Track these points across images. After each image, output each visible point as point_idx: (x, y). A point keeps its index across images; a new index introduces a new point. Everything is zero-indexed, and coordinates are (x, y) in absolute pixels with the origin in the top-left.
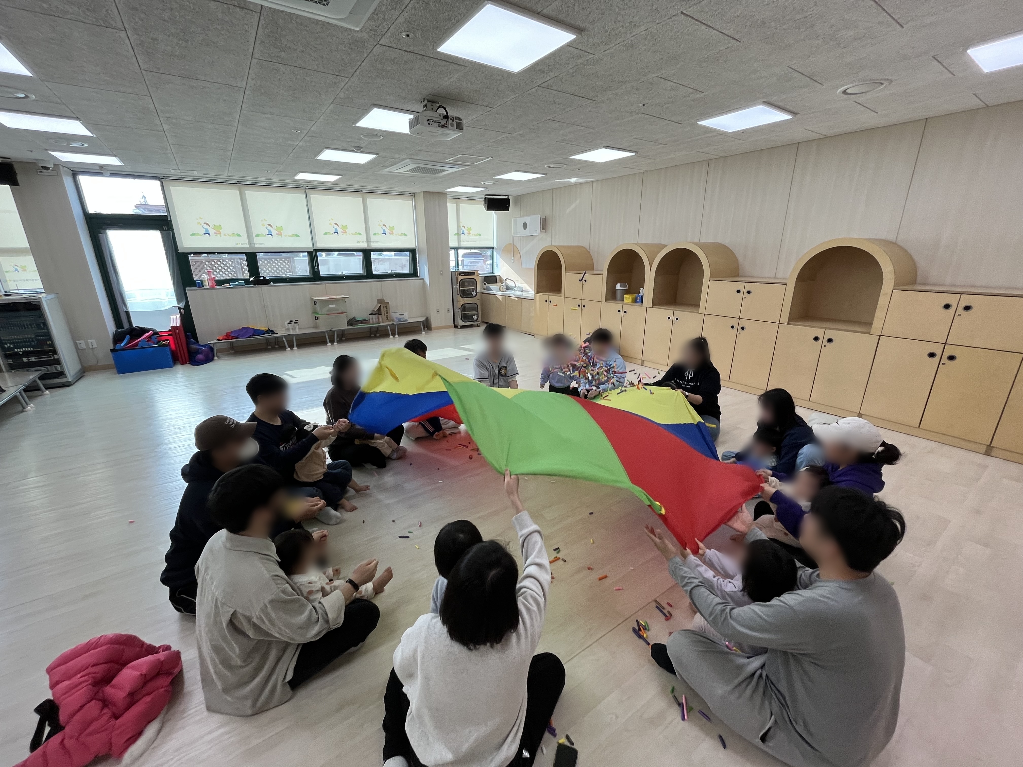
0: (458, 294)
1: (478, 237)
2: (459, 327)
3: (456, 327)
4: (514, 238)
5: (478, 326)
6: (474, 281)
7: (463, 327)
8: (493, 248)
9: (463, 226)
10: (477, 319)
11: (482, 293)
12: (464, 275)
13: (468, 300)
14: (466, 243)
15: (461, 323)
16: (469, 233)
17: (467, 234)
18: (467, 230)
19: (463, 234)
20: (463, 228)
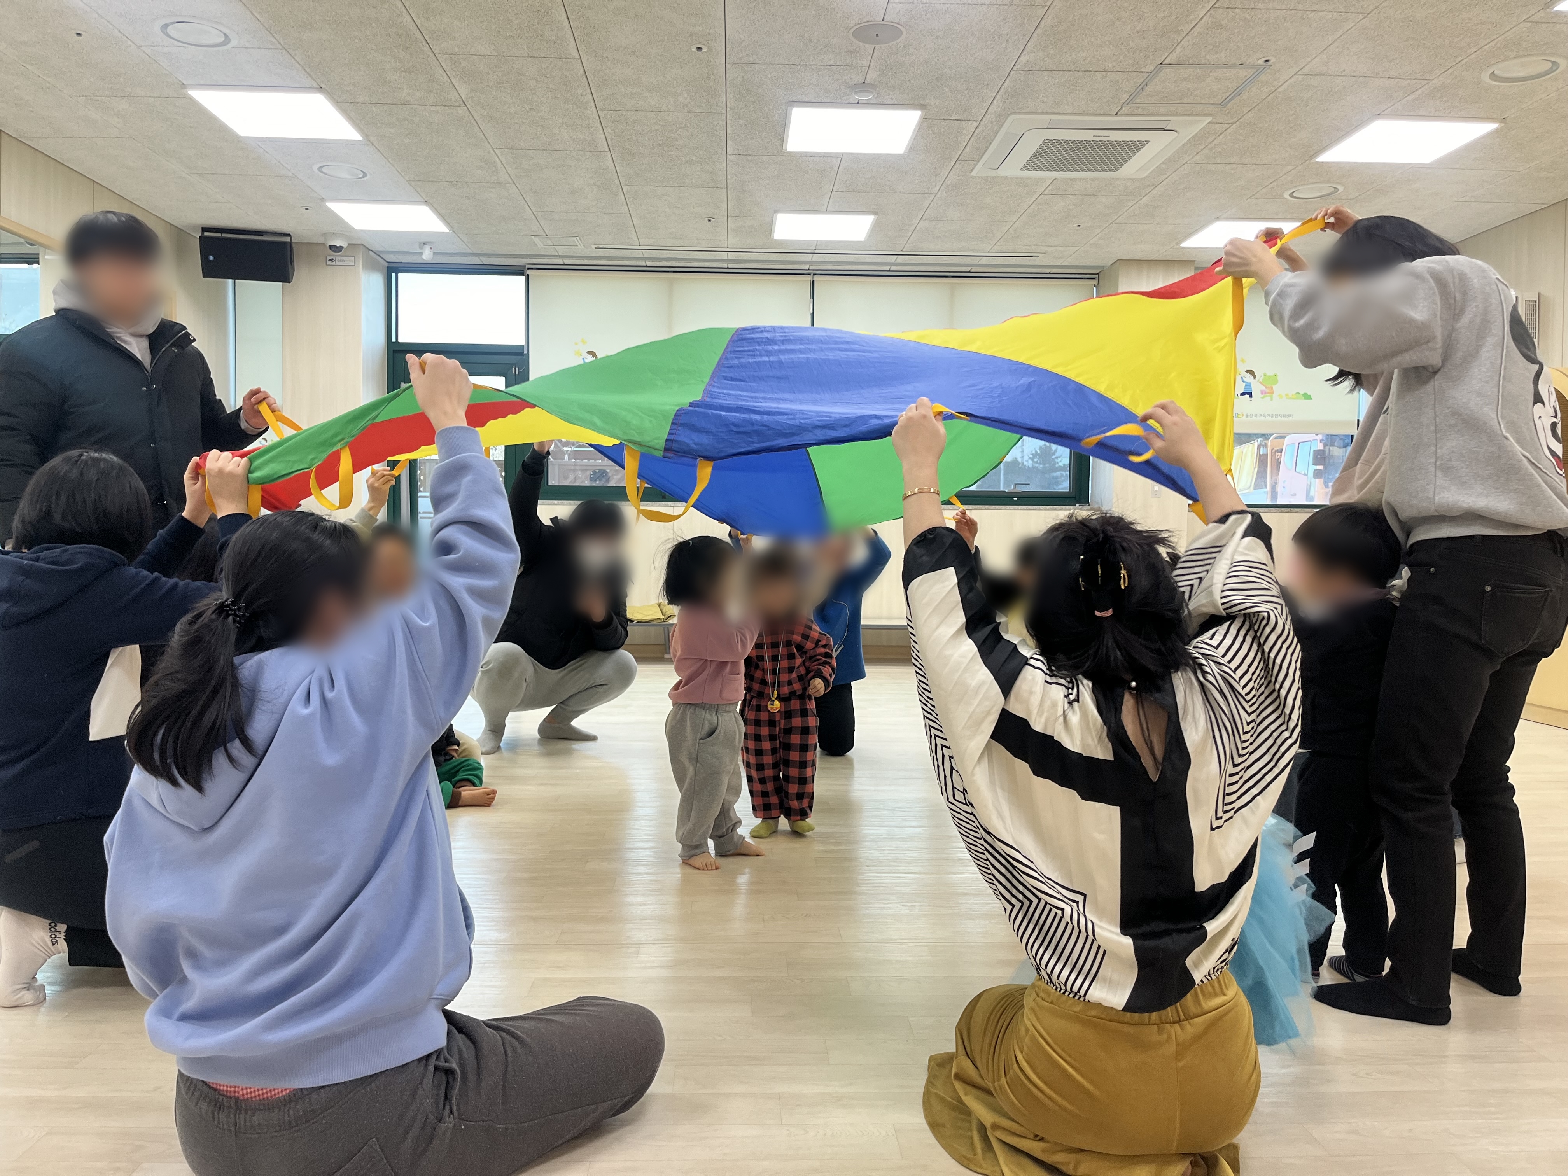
16: (1268, 391)
17: (1262, 394)
18: (1261, 383)
19: (1247, 396)
20: (1249, 378)
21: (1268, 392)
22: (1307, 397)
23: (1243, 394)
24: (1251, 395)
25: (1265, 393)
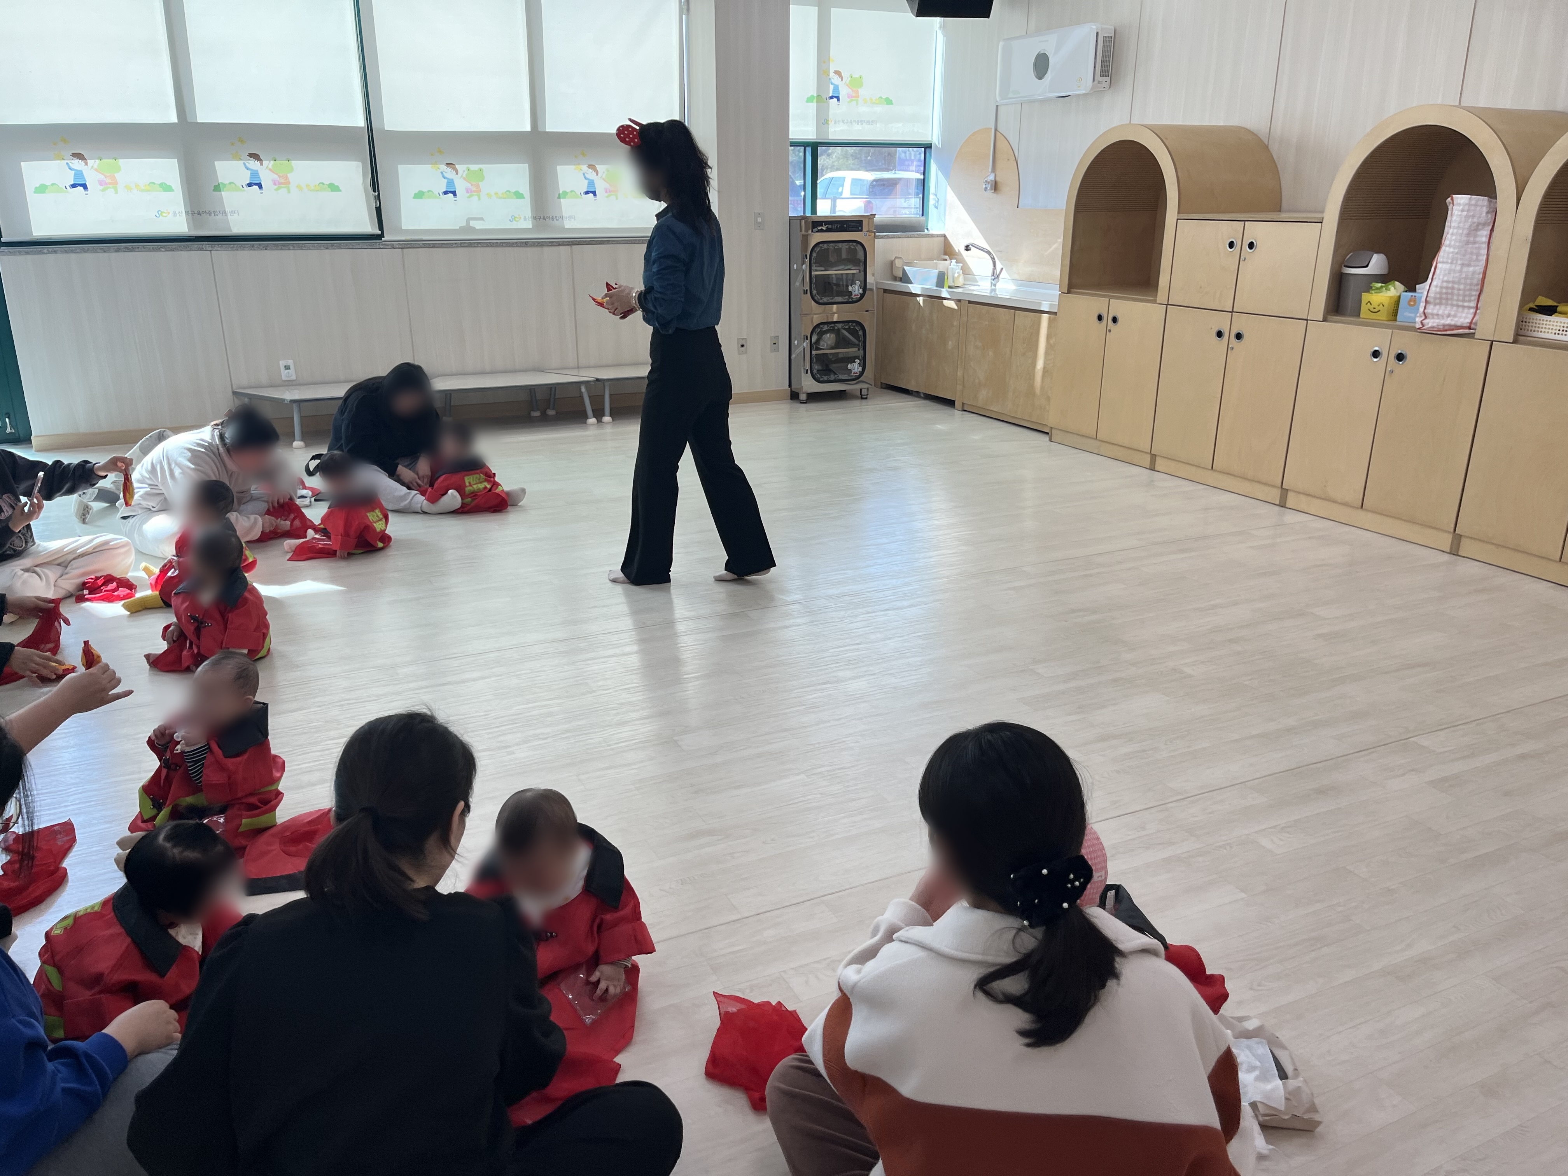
0: (805, 292)
1: (879, 109)
2: (803, 397)
3: (794, 396)
4: (1000, 109)
5: (863, 397)
6: (859, 248)
7: (814, 397)
8: (927, 147)
9: (838, 73)
10: (862, 373)
11: (885, 291)
12: (828, 230)
13: (835, 313)
14: (842, 127)
15: (809, 384)
16: (854, 95)
17: (849, 97)
18: (847, 85)
19: (835, 100)
20: (835, 79)
21: (854, 97)
22: (889, 102)
23: (831, 98)
24: (838, 98)
25: (852, 97)
